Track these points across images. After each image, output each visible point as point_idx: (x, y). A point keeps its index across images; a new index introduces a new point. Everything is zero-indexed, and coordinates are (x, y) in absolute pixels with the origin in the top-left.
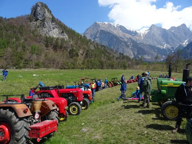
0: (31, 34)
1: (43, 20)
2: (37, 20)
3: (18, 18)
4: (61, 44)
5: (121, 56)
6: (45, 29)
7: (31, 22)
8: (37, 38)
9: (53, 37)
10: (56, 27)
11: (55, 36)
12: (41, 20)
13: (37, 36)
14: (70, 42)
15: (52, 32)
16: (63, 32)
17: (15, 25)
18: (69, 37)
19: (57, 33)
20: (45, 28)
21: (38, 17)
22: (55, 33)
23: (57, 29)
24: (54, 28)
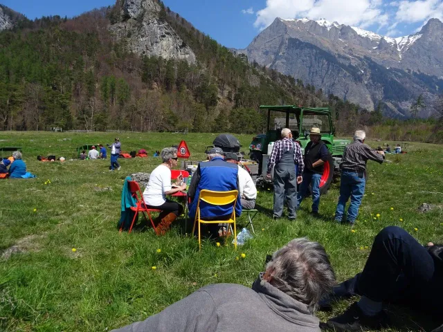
0: (113, 52)
1: (140, 19)
2: (127, 17)
3: (86, 17)
4: (179, 73)
5: (335, 102)
6: (144, 39)
7: (113, 23)
8: (124, 60)
9: (161, 58)
10: (168, 34)
11: (165, 56)
12: (135, 19)
13: (126, 55)
14: (200, 67)
15: (159, 45)
16: (184, 45)
17: (78, 32)
18: (200, 57)
19: (172, 47)
20: (143, 36)
21: (129, 10)
22: (166, 48)
23: (170, 39)
24: (164, 36)
